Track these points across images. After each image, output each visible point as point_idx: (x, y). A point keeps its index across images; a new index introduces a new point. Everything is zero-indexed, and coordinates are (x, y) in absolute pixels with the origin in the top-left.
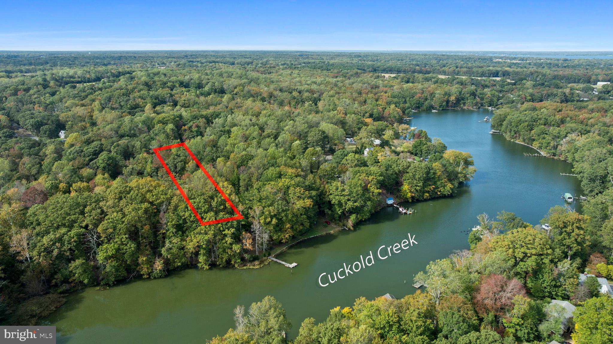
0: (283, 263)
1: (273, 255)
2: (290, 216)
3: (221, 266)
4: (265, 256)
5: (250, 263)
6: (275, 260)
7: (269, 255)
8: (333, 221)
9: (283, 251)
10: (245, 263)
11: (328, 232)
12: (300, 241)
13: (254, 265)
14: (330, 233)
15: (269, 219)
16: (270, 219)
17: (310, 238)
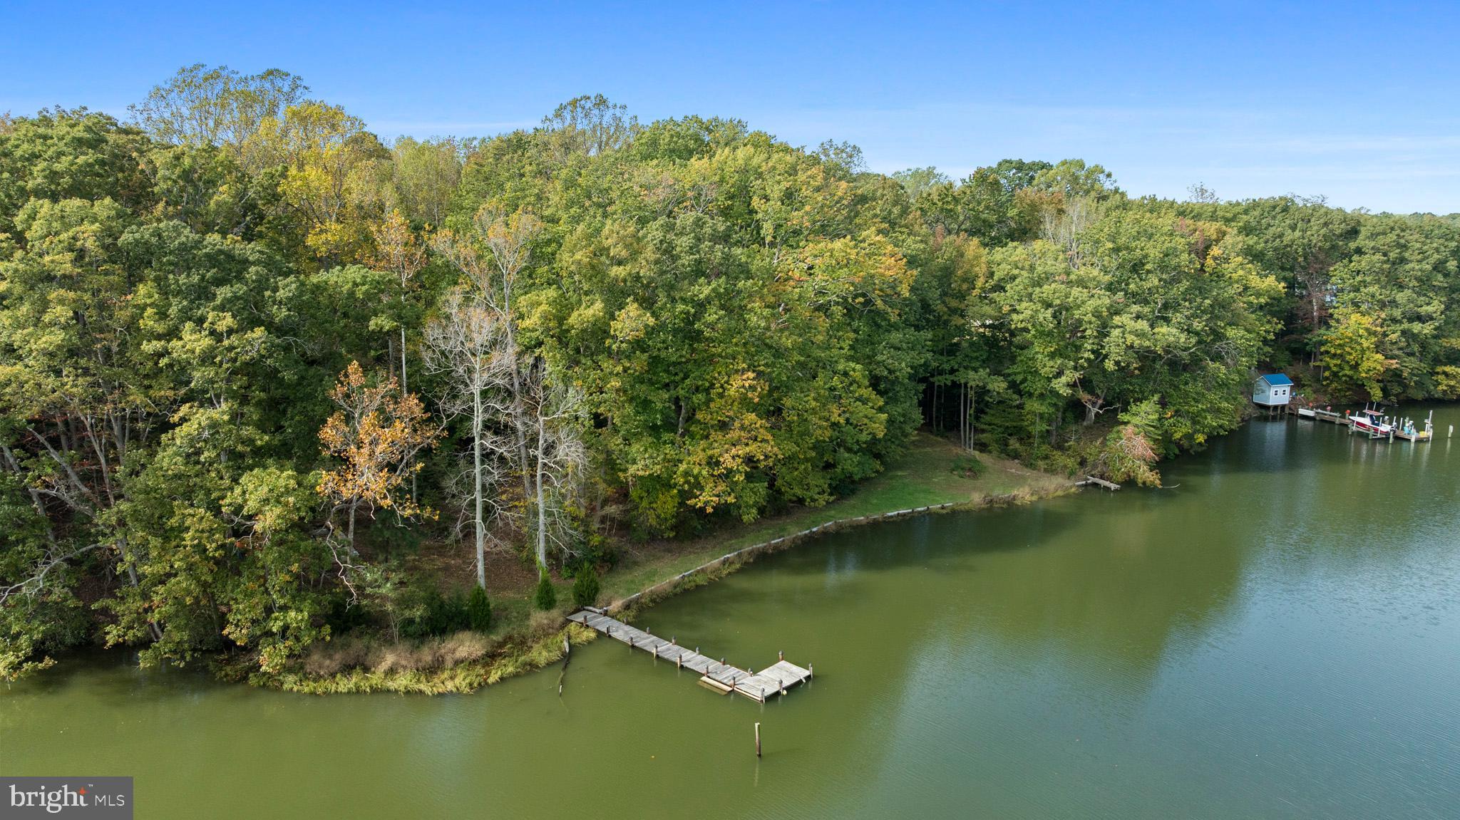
0: (693, 659)
1: (616, 605)
2: (757, 316)
3: (145, 660)
4: (547, 601)
5: (403, 647)
6: (623, 632)
7: (586, 598)
8: (1014, 444)
9: (701, 580)
10: (357, 645)
11: (1000, 493)
12: (825, 533)
13: (432, 670)
14: (1010, 503)
15: (590, 311)
16: (599, 305)
17: (888, 522)
